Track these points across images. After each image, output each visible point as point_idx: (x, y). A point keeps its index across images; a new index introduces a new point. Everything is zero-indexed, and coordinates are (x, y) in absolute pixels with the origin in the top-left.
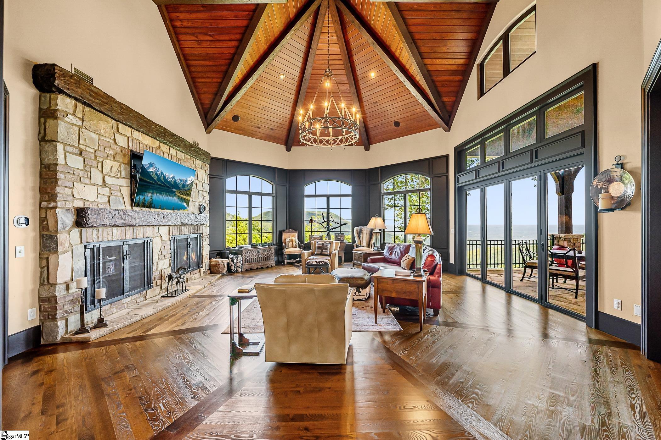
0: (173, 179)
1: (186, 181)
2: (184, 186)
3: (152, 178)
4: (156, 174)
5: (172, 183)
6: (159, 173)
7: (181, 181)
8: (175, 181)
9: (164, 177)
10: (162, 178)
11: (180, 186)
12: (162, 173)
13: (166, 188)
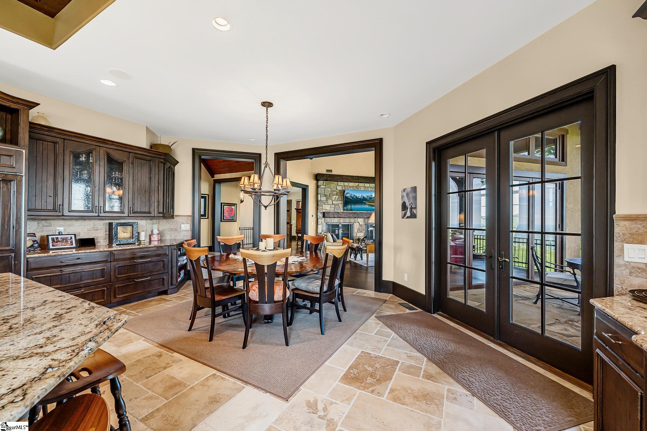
0: (362, 196)
1: (371, 195)
2: (370, 198)
3: (350, 199)
4: (351, 197)
5: (362, 198)
6: (352, 196)
7: (368, 196)
8: (364, 197)
9: (356, 197)
10: (355, 198)
11: (368, 199)
12: (354, 195)
13: (359, 202)
